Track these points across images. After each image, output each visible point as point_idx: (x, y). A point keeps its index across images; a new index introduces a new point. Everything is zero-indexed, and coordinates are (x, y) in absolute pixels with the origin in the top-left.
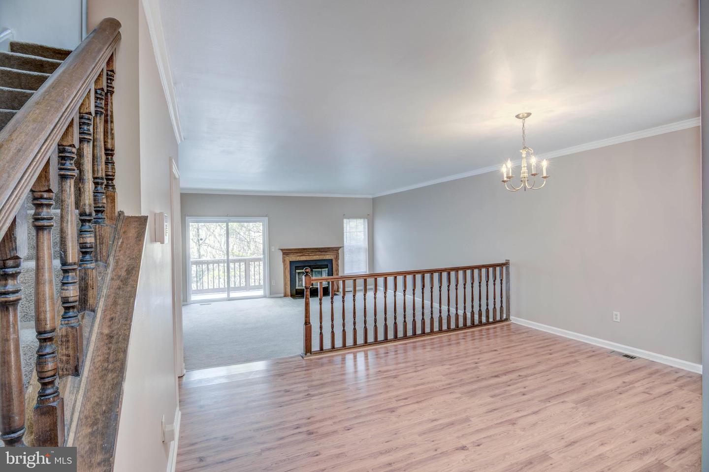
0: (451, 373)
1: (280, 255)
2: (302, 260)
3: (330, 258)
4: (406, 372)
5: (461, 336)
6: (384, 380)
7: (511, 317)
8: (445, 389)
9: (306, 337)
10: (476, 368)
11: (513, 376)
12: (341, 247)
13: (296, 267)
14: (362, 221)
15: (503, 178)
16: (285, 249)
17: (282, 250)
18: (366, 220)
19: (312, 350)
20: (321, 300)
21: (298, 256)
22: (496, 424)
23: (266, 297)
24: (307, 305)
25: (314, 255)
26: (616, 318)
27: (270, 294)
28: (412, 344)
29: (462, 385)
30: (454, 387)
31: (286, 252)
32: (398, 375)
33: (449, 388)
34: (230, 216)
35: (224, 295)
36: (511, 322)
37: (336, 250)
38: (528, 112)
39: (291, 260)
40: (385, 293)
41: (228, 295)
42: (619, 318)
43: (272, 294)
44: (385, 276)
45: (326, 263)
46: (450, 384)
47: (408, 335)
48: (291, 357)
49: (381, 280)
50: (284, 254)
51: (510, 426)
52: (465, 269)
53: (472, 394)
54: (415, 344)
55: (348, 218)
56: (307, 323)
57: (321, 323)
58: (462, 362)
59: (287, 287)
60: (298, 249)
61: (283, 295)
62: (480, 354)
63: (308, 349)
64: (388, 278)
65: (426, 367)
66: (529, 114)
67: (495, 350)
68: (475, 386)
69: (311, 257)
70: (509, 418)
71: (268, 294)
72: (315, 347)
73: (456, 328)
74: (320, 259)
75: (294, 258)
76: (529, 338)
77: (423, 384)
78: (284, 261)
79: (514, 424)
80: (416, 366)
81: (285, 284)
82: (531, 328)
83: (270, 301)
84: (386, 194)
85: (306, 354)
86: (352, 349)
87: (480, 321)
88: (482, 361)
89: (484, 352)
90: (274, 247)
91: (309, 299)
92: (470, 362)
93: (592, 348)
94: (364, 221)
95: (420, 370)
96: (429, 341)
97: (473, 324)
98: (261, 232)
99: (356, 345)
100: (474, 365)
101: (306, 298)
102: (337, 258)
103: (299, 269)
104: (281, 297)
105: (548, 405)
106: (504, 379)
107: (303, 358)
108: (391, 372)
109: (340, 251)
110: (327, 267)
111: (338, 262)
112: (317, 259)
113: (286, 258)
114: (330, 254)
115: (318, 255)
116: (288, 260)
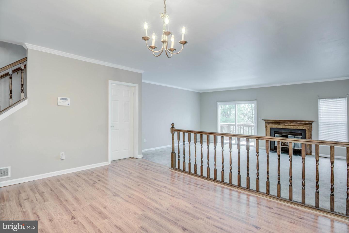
1: (263, 123)
2: (279, 127)
3: (303, 129)
12: (315, 121)
13: (274, 132)
14: (341, 100)
17: (265, 120)
18: (346, 100)
21: (276, 125)
25: (289, 125)
31: (268, 122)
37: (309, 123)
39: (271, 127)
45: (299, 132)
50: (266, 122)
57: (179, 154)
60: (276, 120)
69: (286, 126)
74: (294, 128)
75: (273, 126)
78: (266, 127)
85: (171, 168)
90: (260, 118)
94: (343, 100)
102: (310, 129)
103: (276, 133)
109: (314, 124)
110: (300, 134)
111: (311, 133)
112: (292, 128)
113: (267, 126)
114: (304, 126)
115: (293, 126)
116: (269, 126)
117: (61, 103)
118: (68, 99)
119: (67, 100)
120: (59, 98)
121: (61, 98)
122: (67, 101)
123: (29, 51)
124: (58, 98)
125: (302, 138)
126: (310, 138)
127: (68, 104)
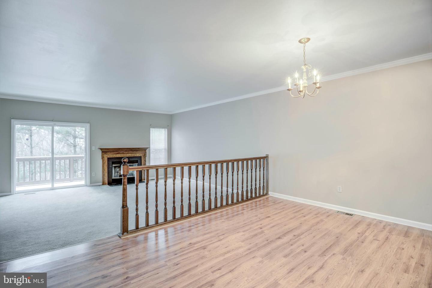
0: (247, 239)
1: (100, 153)
2: (117, 157)
3: (140, 156)
4: (212, 242)
5: (240, 208)
6: (197, 252)
7: (269, 193)
8: (247, 254)
9: (123, 218)
10: (262, 232)
11: (290, 236)
12: (148, 148)
13: (112, 162)
14: (163, 130)
15: (289, 87)
16: (103, 149)
17: (101, 149)
18: (166, 130)
19: (129, 230)
20: (137, 186)
21: (114, 154)
23: (87, 186)
24: (125, 191)
25: (127, 153)
26: (339, 190)
27: (91, 184)
28: (207, 217)
29: (259, 249)
30: (254, 251)
31: (104, 151)
32: (207, 246)
33: (251, 252)
34: (55, 121)
35: (49, 186)
36: (270, 195)
37: (144, 150)
38: (308, 37)
39: (109, 157)
40: (182, 180)
41: (53, 185)
42: (341, 189)
43: (93, 183)
44: (182, 166)
45: (136, 159)
46: (249, 249)
47: (205, 210)
48: (109, 238)
49: (178, 169)
50: (103, 152)
52: (243, 160)
53: (269, 255)
54: (210, 217)
55: (154, 128)
56: (124, 206)
57: (137, 205)
58: (250, 228)
59: (105, 177)
60: (115, 149)
61: (101, 184)
62: (260, 220)
63: (125, 229)
64: (184, 167)
65: (226, 235)
66: (309, 39)
67: (269, 217)
68: (268, 249)
69: (125, 155)
71: (88, 183)
72: (132, 226)
73: (237, 202)
74: (132, 156)
75: (111, 155)
76: (285, 206)
77: (229, 252)
78: (103, 158)
80: (218, 235)
81: (103, 175)
82: (283, 199)
83: (90, 190)
84: (180, 112)
85: (123, 234)
86: (164, 225)
87: (251, 197)
88: (265, 226)
89: (262, 219)
90: (94, 147)
91: (126, 185)
92: (256, 228)
93: (325, 210)
94: (165, 130)
95: (223, 239)
96: (220, 214)
97: (248, 199)
98: (84, 138)
99: (167, 221)
100: (260, 230)
101: (124, 184)
102: (145, 156)
103: (114, 164)
104: (99, 185)
105: (326, 259)
106: (285, 239)
107: (120, 238)
108: (200, 244)
109: (147, 151)
110: (137, 162)
111: (146, 159)
112: (130, 156)
113: (104, 155)
114: (140, 153)
115: (131, 153)
116: (106, 156)
125: (138, 166)
126: (145, 164)
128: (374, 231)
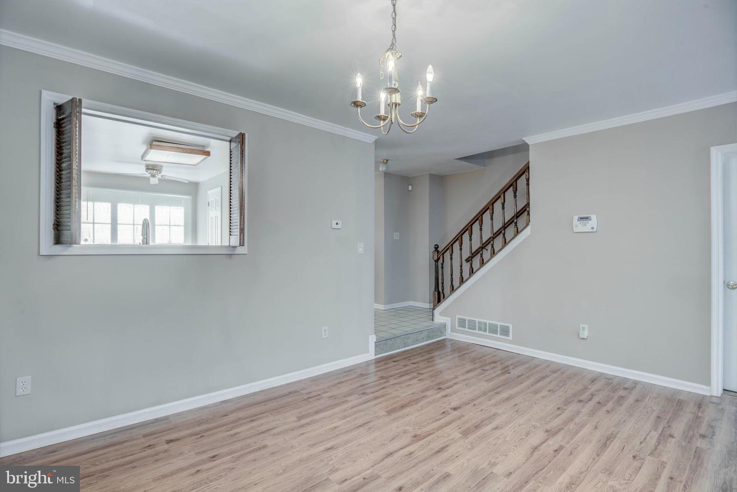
22: (433, 433)
51: (420, 434)
70: (421, 442)
79: (415, 436)
117: (579, 227)
118: (594, 217)
119: (591, 220)
120: (576, 218)
121: (579, 217)
122: (589, 222)
123: (530, 148)
124: (573, 218)
127: (592, 228)
128: (641, 443)
